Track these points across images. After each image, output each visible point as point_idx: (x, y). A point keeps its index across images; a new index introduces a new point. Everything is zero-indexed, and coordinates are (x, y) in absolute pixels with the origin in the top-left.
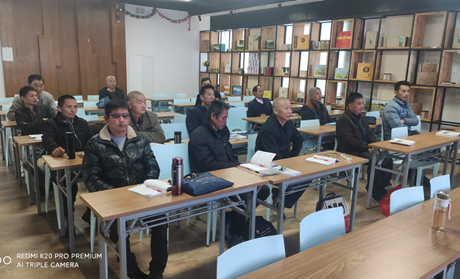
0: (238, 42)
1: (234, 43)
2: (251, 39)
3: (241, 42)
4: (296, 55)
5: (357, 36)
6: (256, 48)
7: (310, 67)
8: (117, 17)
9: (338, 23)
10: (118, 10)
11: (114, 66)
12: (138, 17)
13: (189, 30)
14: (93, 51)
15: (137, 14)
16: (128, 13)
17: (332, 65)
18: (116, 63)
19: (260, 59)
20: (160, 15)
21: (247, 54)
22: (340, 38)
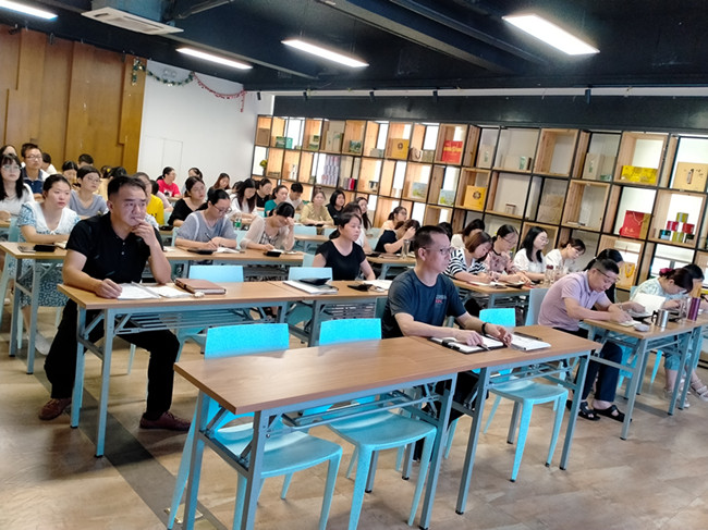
0: (312, 138)
1: (306, 138)
2: (330, 136)
3: (316, 137)
4: (389, 165)
5: (470, 148)
6: (337, 151)
7: (406, 185)
8: (134, 78)
9: (447, 128)
10: (136, 68)
11: (120, 149)
12: (165, 82)
13: (242, 110)
14: (90, 124)
15: (165, 78)
16: (151, 74)
17: (436, 184)
18: (123, 145)
19: (339, 165)
20: (200, 83)
21: (323, 156)
22: (449, 149)
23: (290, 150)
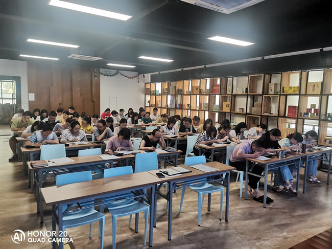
1: (162, 90)
2: (171, 88)
3: (166, 89)
4: (193, 97)
6: (174, 93)
7: (200, 104)
8: (95, 76)
10: (96, 72)
11: (93, 103)
12: (108, 76)
13: (139, 82)
14: (81, 95)
15: (107, 74)
16: (102, 74)
18: (94, 101)
19: (175, 99)
20: (121, 74)
21: (170, 96)
23: (158, 95)
